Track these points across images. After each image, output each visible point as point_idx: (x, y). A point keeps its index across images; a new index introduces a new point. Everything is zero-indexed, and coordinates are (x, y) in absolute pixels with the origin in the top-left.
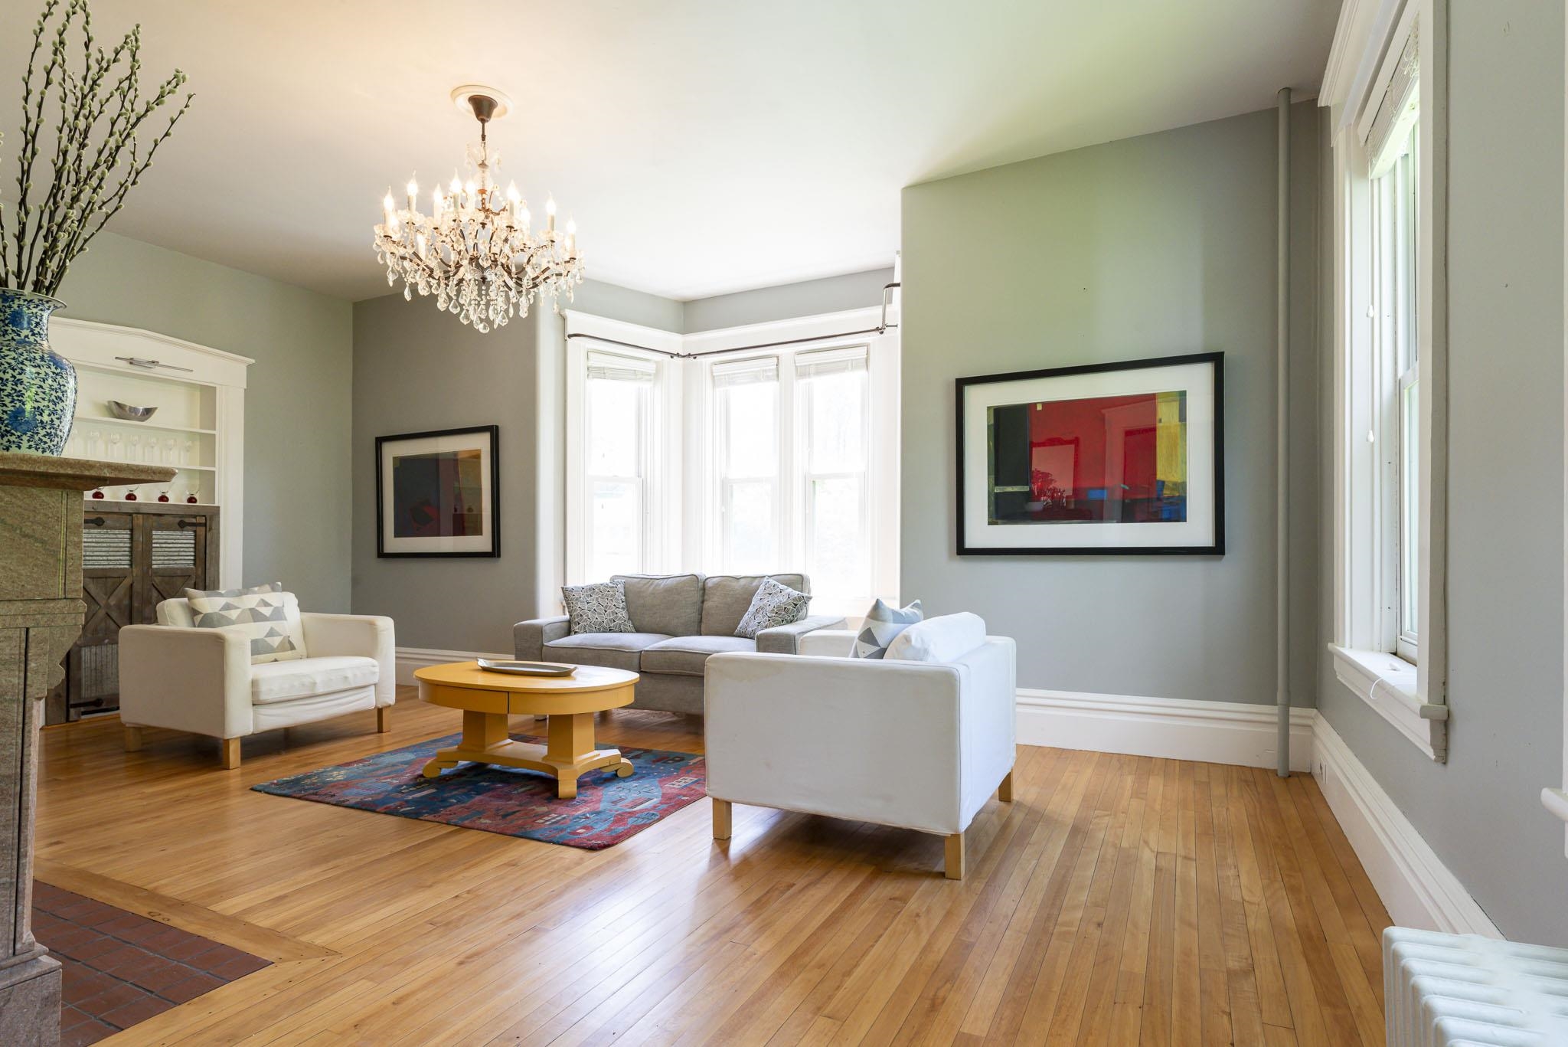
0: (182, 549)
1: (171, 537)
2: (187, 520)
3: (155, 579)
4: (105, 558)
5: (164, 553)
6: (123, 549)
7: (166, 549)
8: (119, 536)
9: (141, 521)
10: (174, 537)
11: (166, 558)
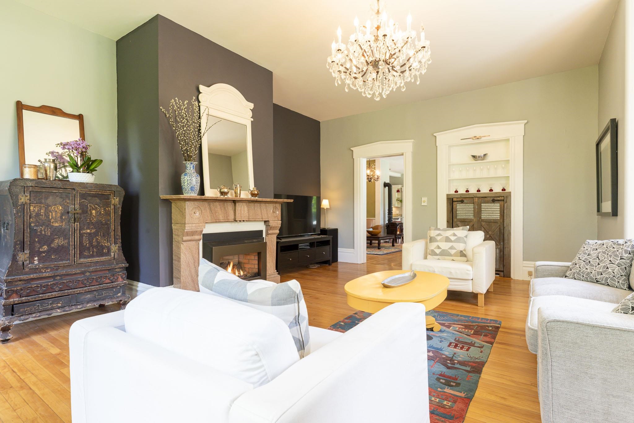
0: (494, 211)
1: (490, 206)
2: (496, 199)
3: (483, 223)
4: (465, 215)
5: (487, 213)
6: (471, 211)
7: (488, 211)
8: (469, 206)
9: (477, 200)
10: (491, 206)
11: (487, 215)
